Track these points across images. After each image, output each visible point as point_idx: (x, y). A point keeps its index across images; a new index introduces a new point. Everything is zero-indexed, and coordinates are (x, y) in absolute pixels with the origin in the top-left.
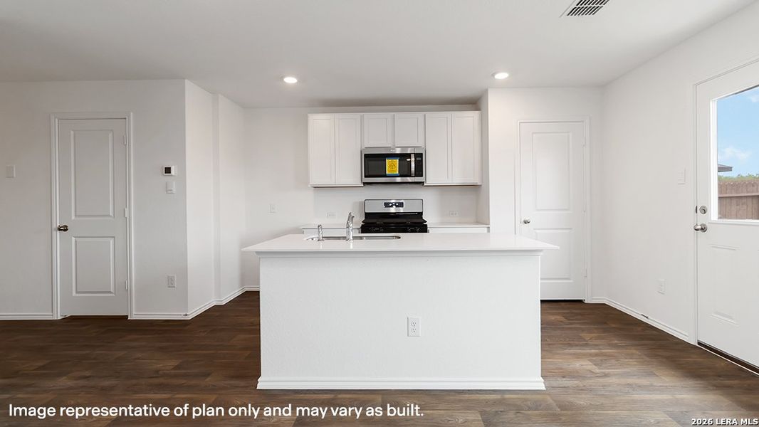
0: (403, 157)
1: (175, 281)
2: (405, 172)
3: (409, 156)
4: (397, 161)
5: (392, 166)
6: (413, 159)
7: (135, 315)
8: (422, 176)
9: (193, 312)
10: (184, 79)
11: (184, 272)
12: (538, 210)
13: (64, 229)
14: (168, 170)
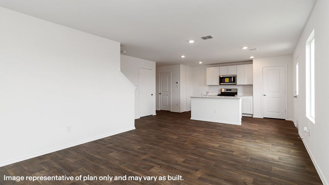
0: (230, 78)
1: (178, 105)
2: (230, 81)
3: (231, 77)
4: (228, 79)
5: (227, 80)
6: (232, 78)
7: (171, 111)
8: (235, 82)
9: (182, 111)
10: (180, 64)
11: (180, 103)
12: (268, 92)
13: (160, 94)
14: (177, 83)
